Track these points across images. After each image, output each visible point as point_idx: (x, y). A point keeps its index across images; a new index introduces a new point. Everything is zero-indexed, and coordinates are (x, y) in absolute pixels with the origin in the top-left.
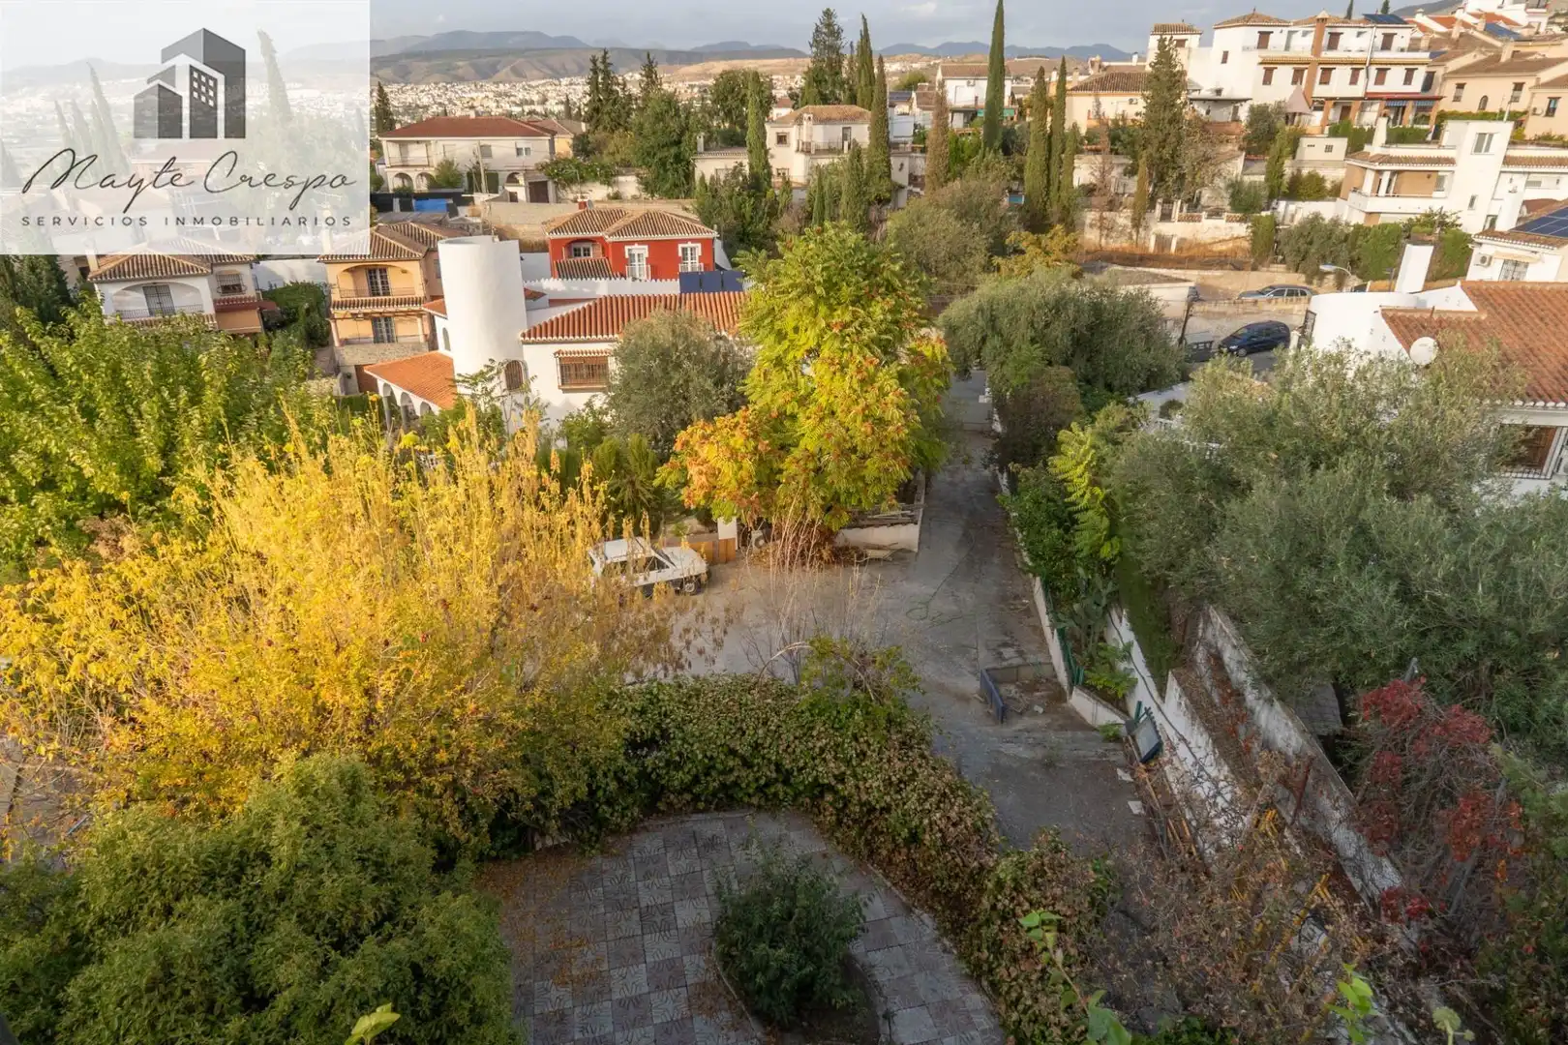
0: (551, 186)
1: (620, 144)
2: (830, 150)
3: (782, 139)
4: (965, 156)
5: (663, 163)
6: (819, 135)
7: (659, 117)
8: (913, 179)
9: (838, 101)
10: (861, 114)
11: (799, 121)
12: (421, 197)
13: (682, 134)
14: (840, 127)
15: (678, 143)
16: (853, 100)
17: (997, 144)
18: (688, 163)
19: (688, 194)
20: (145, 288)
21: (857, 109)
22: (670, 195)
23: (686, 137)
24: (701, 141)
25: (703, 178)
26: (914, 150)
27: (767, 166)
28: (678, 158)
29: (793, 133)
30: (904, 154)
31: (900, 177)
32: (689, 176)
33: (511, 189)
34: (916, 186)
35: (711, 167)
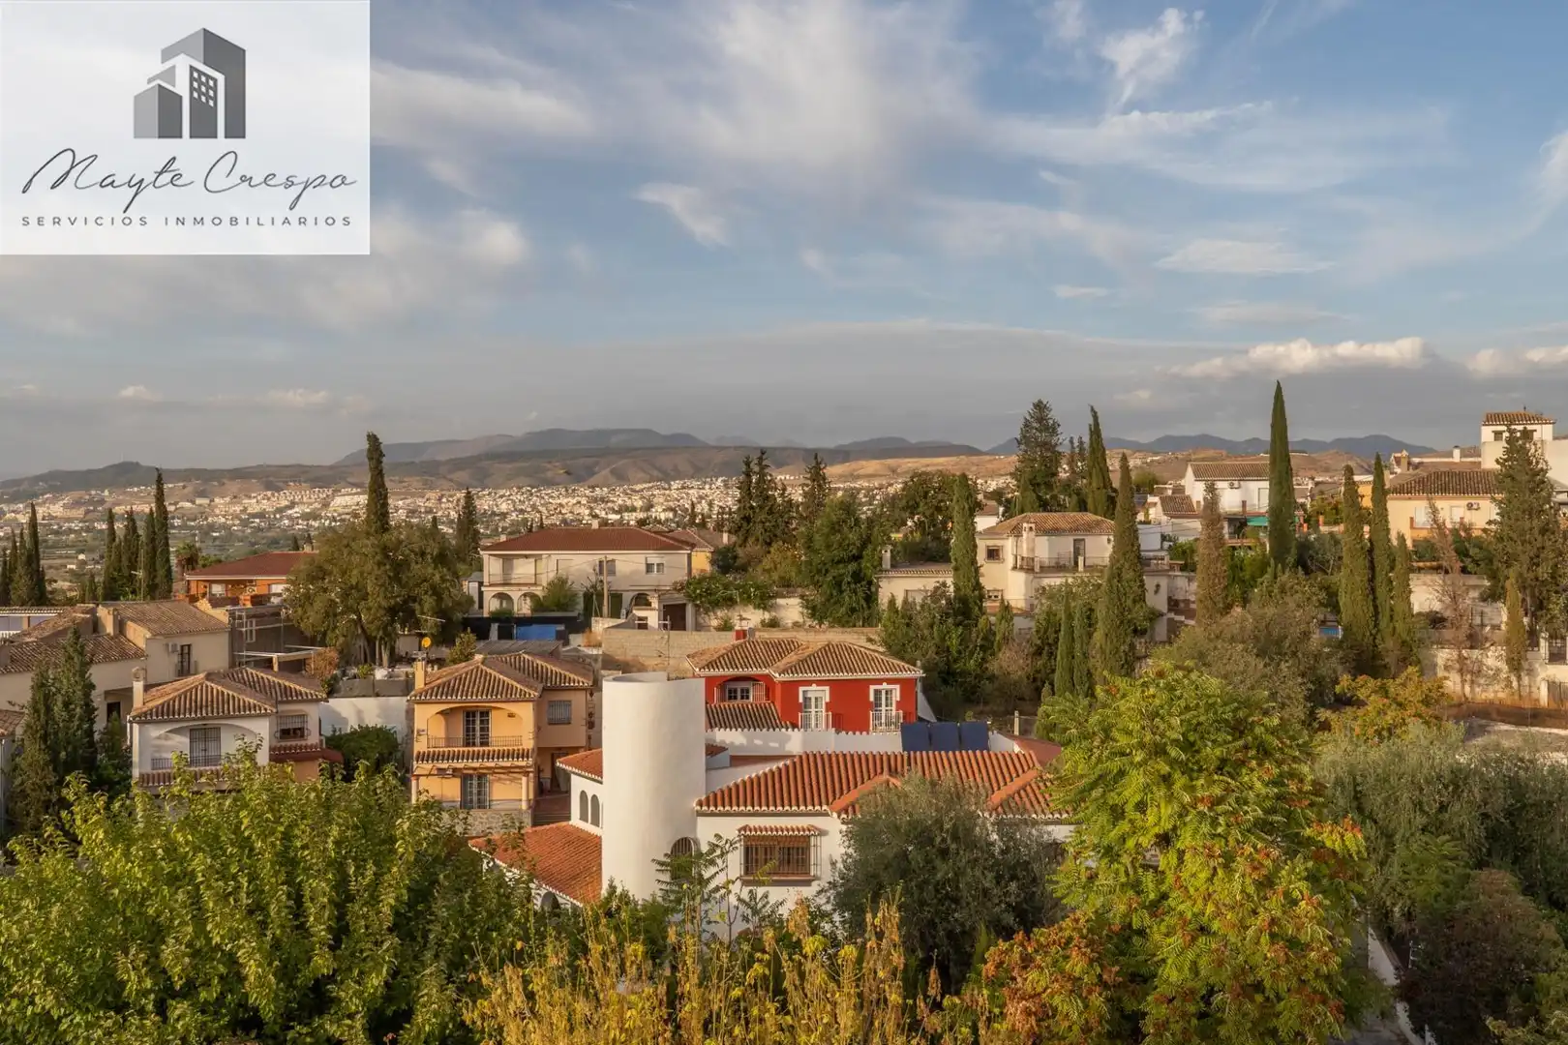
0: (690, 610)
1: (779, 560)
2: (1058, 568)
3: (993, 554)
4: (1247, 575)
5: (838, 584)
6: (1043, 549)
7: (835, 528)
8: (1174, 604)
9: (1062, 508)
10: (1098, 523)
11: (1016, 531)
12: (524, 621)
13: (864, 546)
14: (1071, 539)
15: (857, 558)
16: (1082, 506)
17: (1291, 559)
18: (870, 583)
19: (868, 622)
20: (192, 730)
21: (1089, 517)
22: (843, 623)
23: (867, 552)
24: (887, 555)
25: (892, 602)
26: (1172, 568)
27: (978, 586)
28: (857, 577)
29: (1008, 546)
30: (1158, 573)
31: (1159, 602)
32: (871, 598)
33: (639, 613)
34: (1177, 613)
35: (900, 588)
